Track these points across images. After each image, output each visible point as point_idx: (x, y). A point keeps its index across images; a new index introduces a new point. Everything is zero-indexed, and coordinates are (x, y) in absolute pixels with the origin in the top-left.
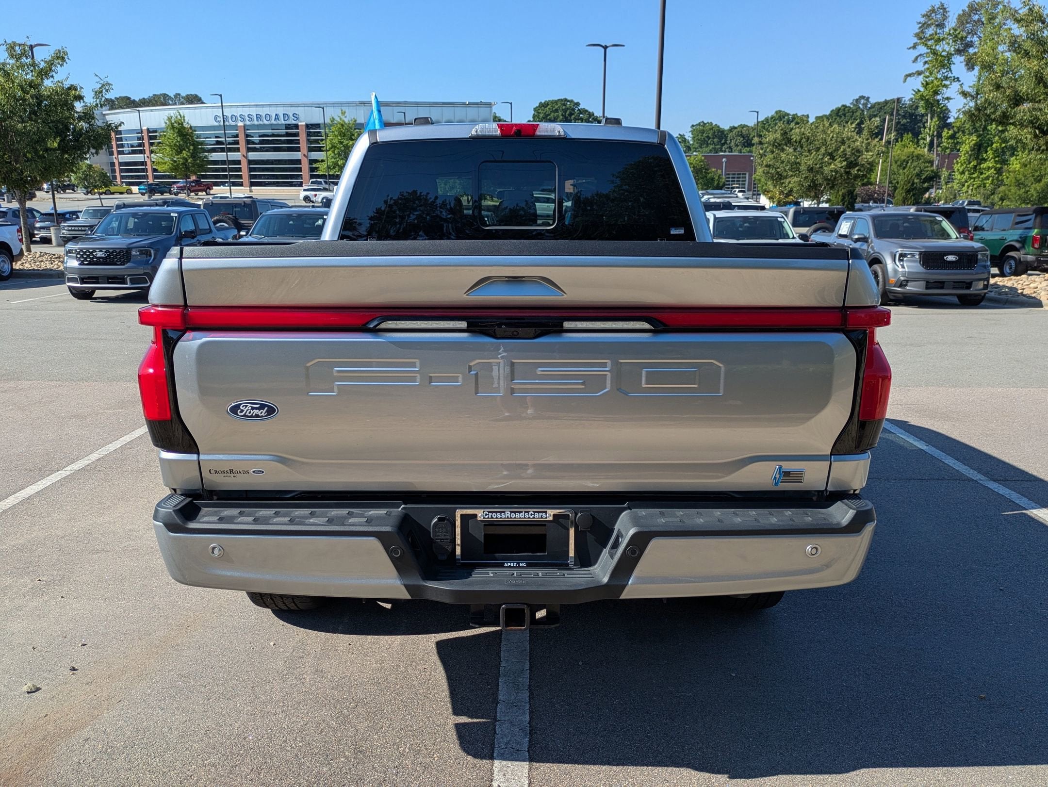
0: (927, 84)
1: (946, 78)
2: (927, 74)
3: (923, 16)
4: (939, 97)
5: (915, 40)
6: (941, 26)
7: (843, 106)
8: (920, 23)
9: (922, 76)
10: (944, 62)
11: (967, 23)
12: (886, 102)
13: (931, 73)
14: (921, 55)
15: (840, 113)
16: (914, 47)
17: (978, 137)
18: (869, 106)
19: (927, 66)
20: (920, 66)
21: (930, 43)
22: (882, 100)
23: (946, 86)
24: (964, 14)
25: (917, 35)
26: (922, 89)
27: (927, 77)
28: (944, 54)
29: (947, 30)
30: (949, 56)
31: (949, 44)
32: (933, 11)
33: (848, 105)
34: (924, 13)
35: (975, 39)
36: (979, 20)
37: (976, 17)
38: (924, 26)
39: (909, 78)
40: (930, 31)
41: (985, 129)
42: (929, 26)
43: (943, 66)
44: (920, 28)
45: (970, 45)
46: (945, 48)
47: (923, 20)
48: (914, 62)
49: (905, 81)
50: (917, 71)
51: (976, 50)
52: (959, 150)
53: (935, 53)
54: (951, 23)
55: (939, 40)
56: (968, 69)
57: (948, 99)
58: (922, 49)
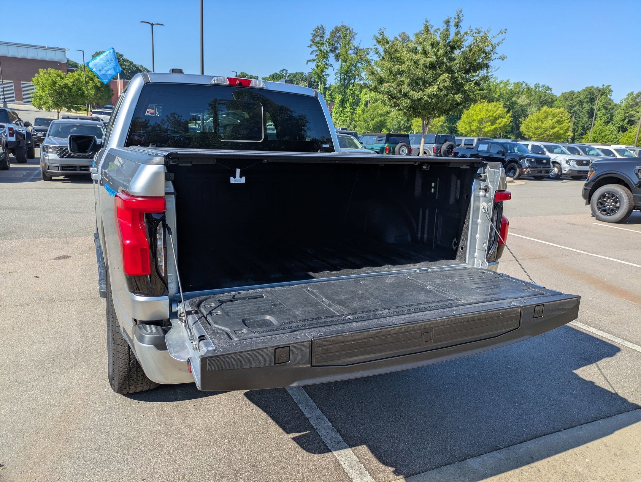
0: (318, 66)
1: (327, 64)
2: (318, 61)
3: (314, 31)
4: (323, 74)
5: (311, 43)
6: (322, 37)
7: (275, 73)
8: (312, 34)
9: (315, 62)
10: (325, 56)
11: (335, 37)
12: (297, 74)
13: (319, 61)
14: (314, 51)
15: (275, 77)
16: (310, 46)
17: (342, 95)
18: (288, 75)
19: (317, 57)
20: (313, 57)
21: (318, 45)
22: (295, 72)
23: (327, 68)
24: (333, 32)
25: (312, 40)
26: (316, 69)
27: (318, 62)
28: (325, 51)
29: (325, 39)
30: (327, 52)
31: (326, 46)
32: (318, 28)
33: (278, 73)
34: (314, 29)
35: (339, 46)
36: (340, 36)
37: (338, 35)
38: (315, 36)
39: (309, 62)
40: (318, 39)
41: (345, 92)
42: (317, 36)
43: (325, 58)
44: (313, 36)
45: (336, 48)
46: (326, 48)
47: (314, 33)
48: (311, 54)
49: (307, 64)
50: (313, 59)
51: (339, 51)
52: (334, 102)
53: (320, 50)
54: (327, 36)
55: (322, 44)
56: (336, 61)
57: (328, 75)
58: (314, 48)
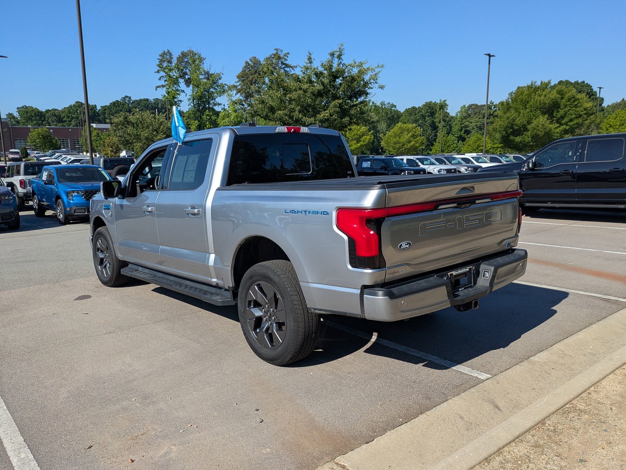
0: (169, 92)
1: (178, 90)
2: (168, 87)
3: (160, 56)
4: (176, 100)
5: (158, 68)
6: (170, 62)
7: (117, 101)
8: (159, 59)
9: (165, 88)
10: (176, 82)
11: (182, 62)
12: (141, 100)
13: (170, 87)
14: (162, 76)
15: (116, 105)
16: (158, 72)
17: (199, 121)
18: (132, 102)
19: (166, 83)
20: (162, 82)
21: (166, 71)
22: (139, 99)
23: (179, 94)
24: (180, 57)
25: (158, 65)
26: (166, 95)
27: (168, 89)
28: (174, 77)
29: (173, 65)
30: (177, 78)
31: (176, 72)
32: (164, 53)
33: (119, 100)
34: (160, 54)
35: (187, 71)
36: (187, 62)
37: (186, 60)
38: (161, 61)
39: (158, 88)
40: (165, 64)
41: (201, 118)
42: (164, 61)
43: (175, 84)
44: (159, 62)
45: (185, 74)
46: (175, 74)
47: (160, 58)
48: (159, 80)
49: (156, 90)
50: (162, 85)
51: (189, 77)
52: (190, 128)
53: (170, 77)
54: (175, 61)
55: (171, 70)
56: (187, 86)
57: (181, 101)
58: (162, 74)
